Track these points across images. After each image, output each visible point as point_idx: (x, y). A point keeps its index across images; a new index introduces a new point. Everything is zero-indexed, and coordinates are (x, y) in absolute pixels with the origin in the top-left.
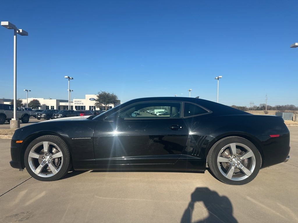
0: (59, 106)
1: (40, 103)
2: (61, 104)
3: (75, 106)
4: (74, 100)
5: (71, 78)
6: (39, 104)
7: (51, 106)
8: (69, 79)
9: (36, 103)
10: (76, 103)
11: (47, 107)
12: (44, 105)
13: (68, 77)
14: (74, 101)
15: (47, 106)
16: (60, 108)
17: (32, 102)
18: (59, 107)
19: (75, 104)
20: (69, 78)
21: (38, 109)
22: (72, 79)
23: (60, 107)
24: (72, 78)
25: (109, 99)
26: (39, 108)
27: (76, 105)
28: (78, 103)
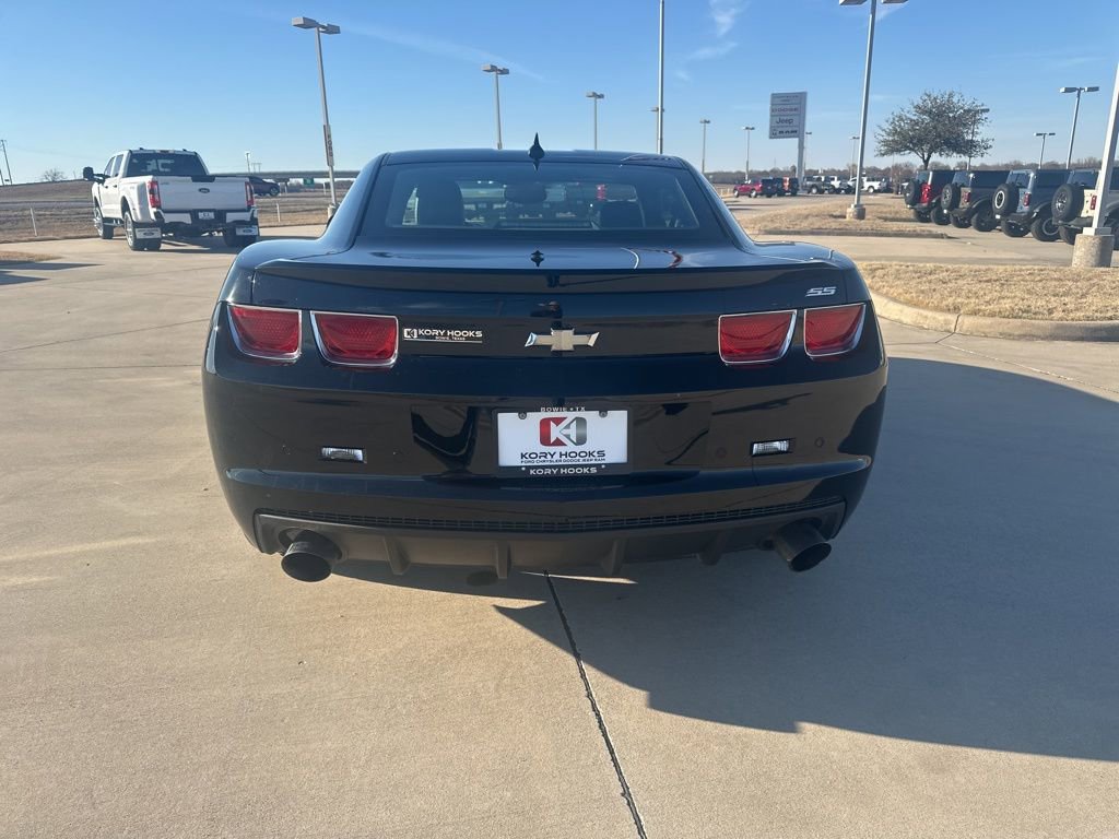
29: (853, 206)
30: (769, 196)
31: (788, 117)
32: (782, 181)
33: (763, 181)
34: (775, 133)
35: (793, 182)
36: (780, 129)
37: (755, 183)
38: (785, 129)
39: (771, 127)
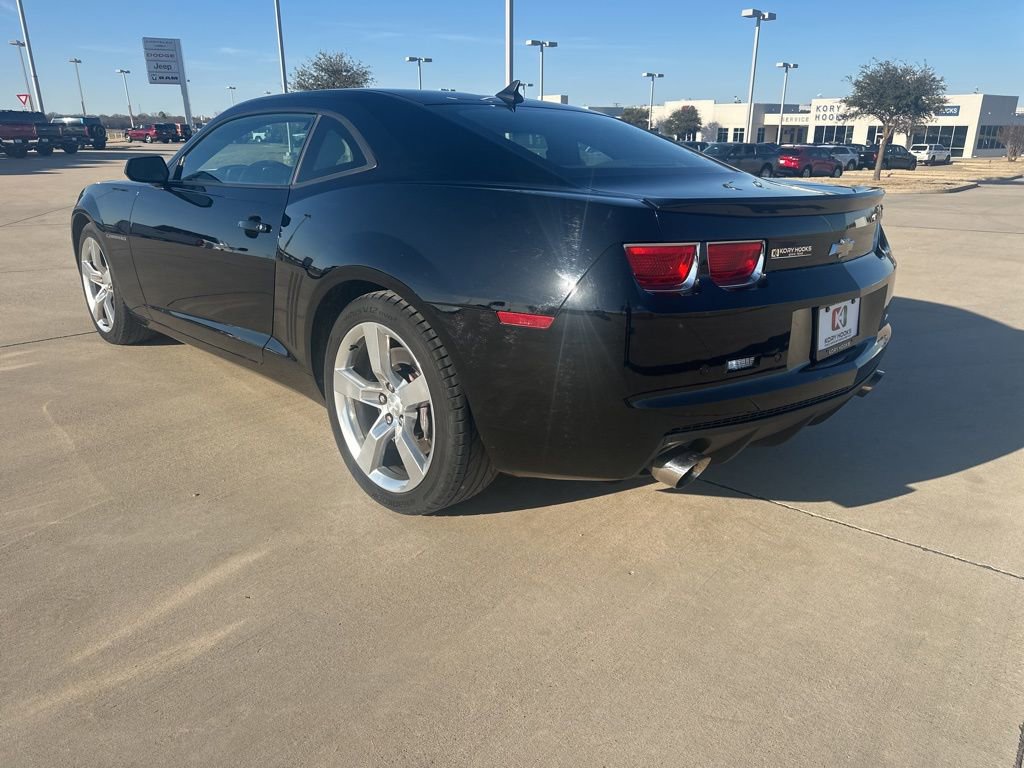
0: (760, 129)
1: (699, 119)
2: (771, 119)
3: (817, 127)
4: (816, 103)
5: (767, 17)
6: (698, 121)
7: (736, 130)
8: (759, 20)
9: (687, 121)
10: (822, 113)
11: (722, 133)
12: (714, 125)
13: (754, 11)
14: (813, 109)
15: (720, 129)
16: (763, 134)
17: (675, 115)
18: (761, 131)
19: (817, 117)
20: (757, 14)
21: (694, 138)
22: (772, 17)
23: (764, 129)
24: (770, 14)
25: (898, 93)
26: (699, 137)
27: (821, 123)
28: (828, 113)
29: (288, 154)
30: (166, 142)
31: (165, 62)
32: (175, 127)
33: (156, 126)
34: (155, 78)
35: (185, 128)
36: (161, 75)
37: (148, 128)
38: (165, 75)
39: (149, 72)
